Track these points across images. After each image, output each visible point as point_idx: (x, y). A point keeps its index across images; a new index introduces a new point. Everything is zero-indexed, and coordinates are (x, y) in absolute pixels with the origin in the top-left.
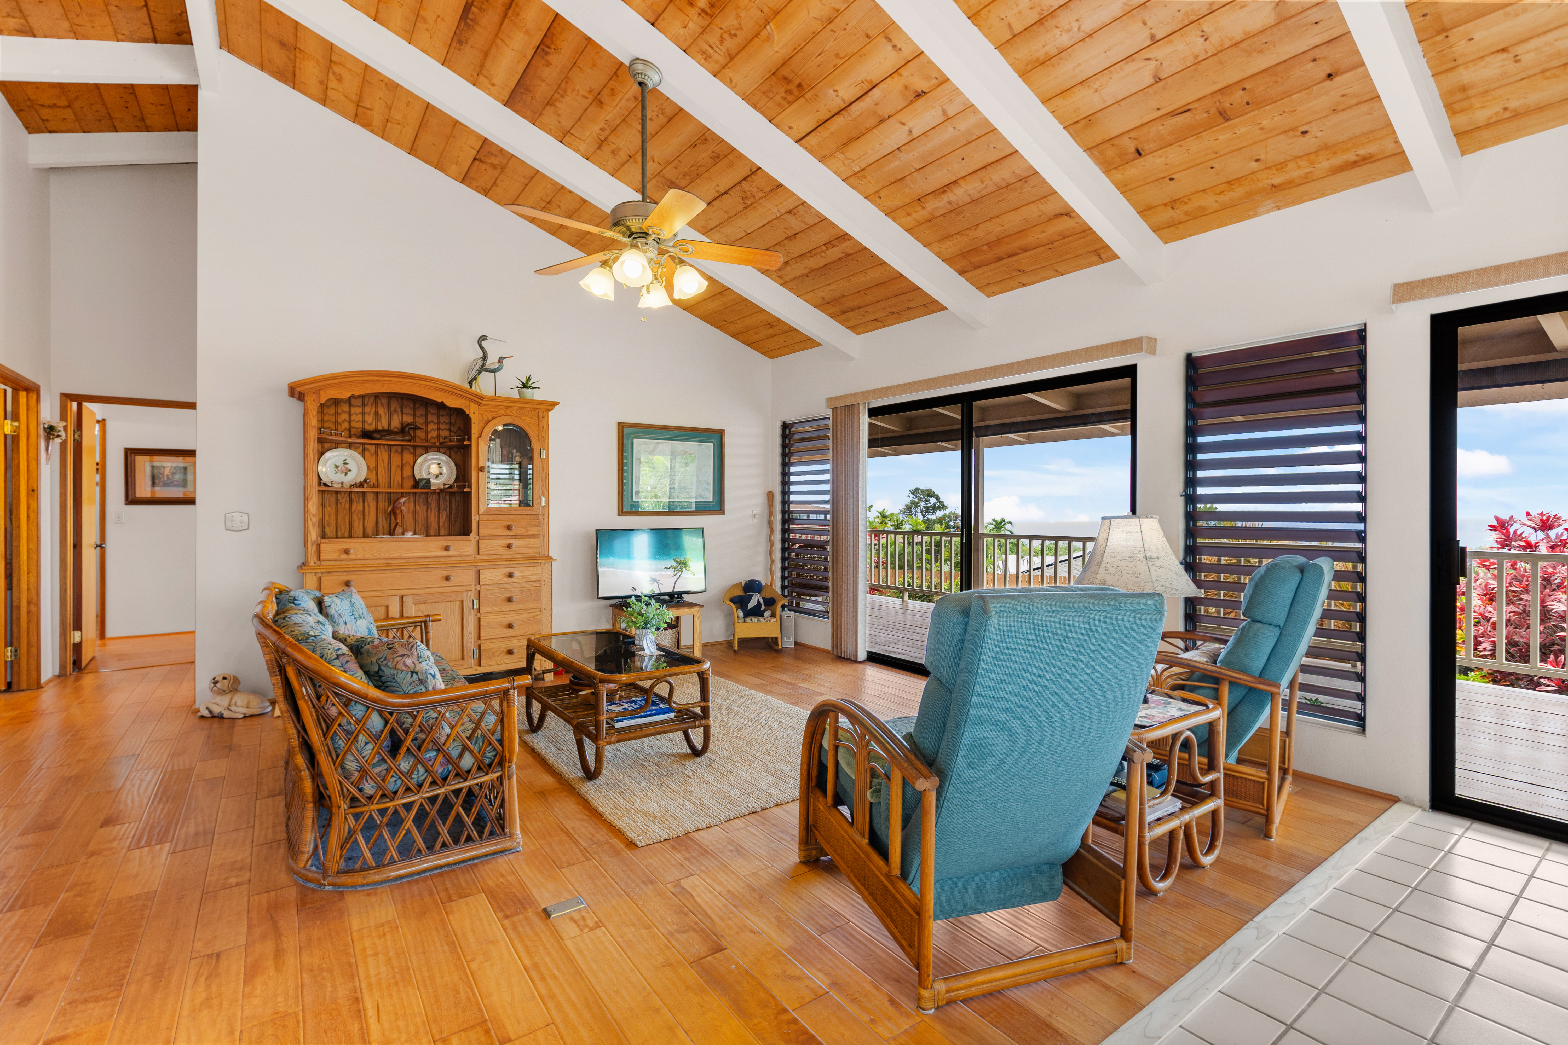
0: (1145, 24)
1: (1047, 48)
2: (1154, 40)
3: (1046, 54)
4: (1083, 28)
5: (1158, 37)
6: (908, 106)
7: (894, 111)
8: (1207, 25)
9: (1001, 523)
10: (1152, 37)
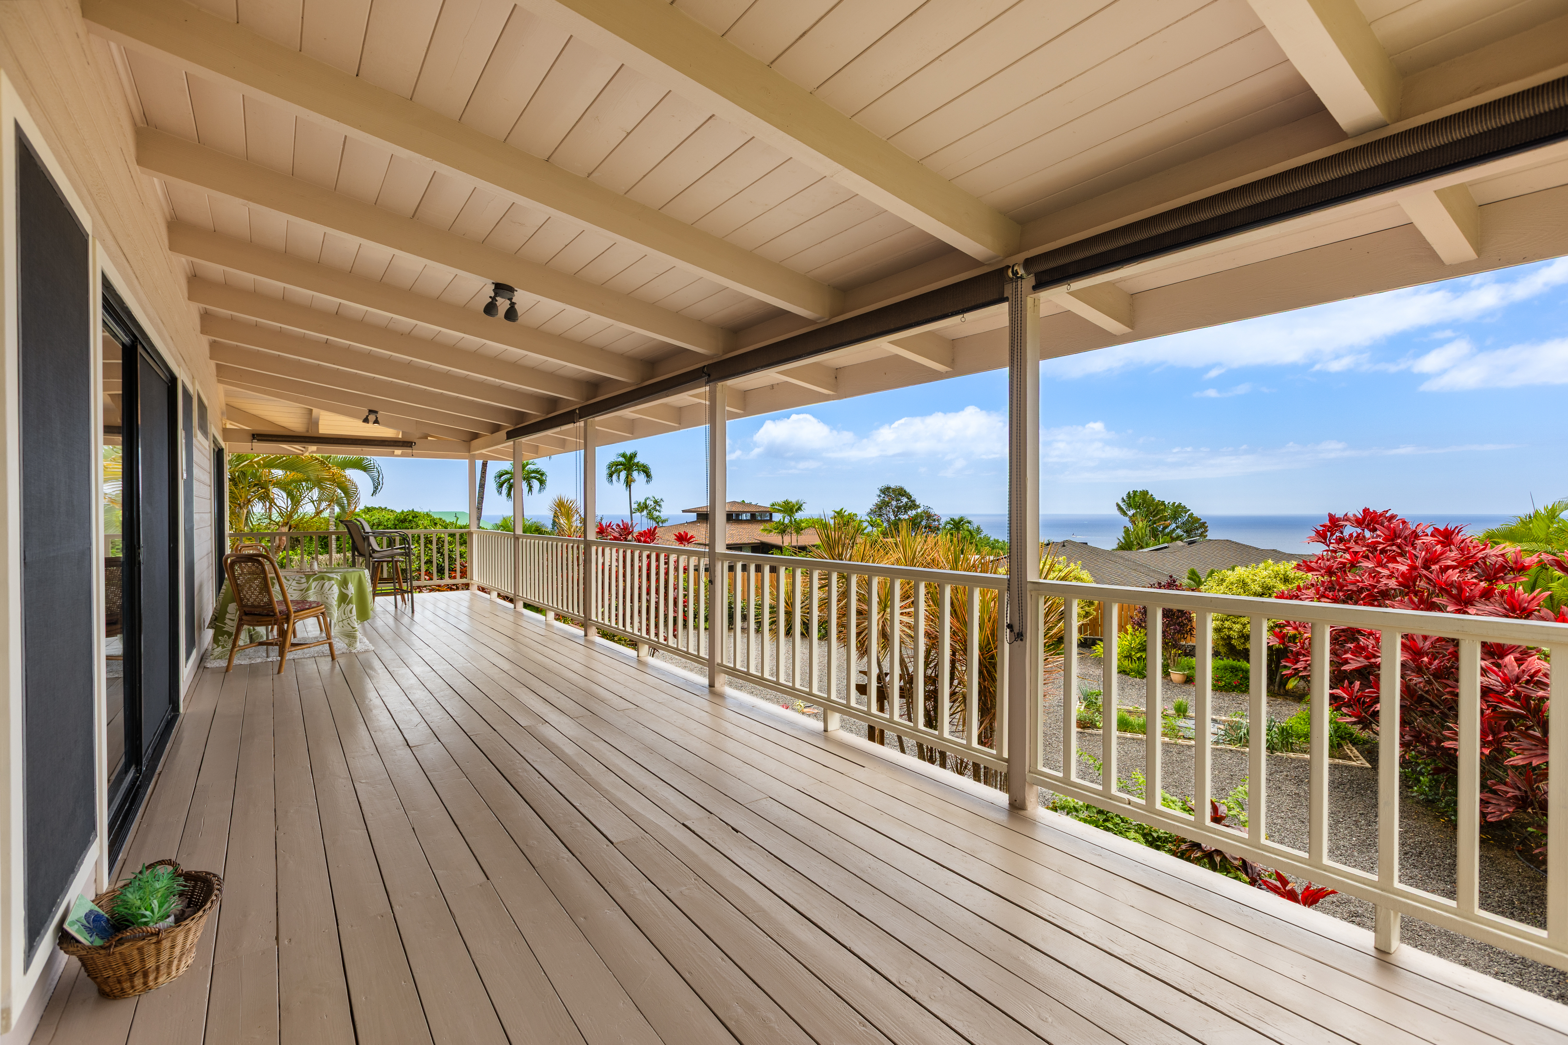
9: (960, 522)
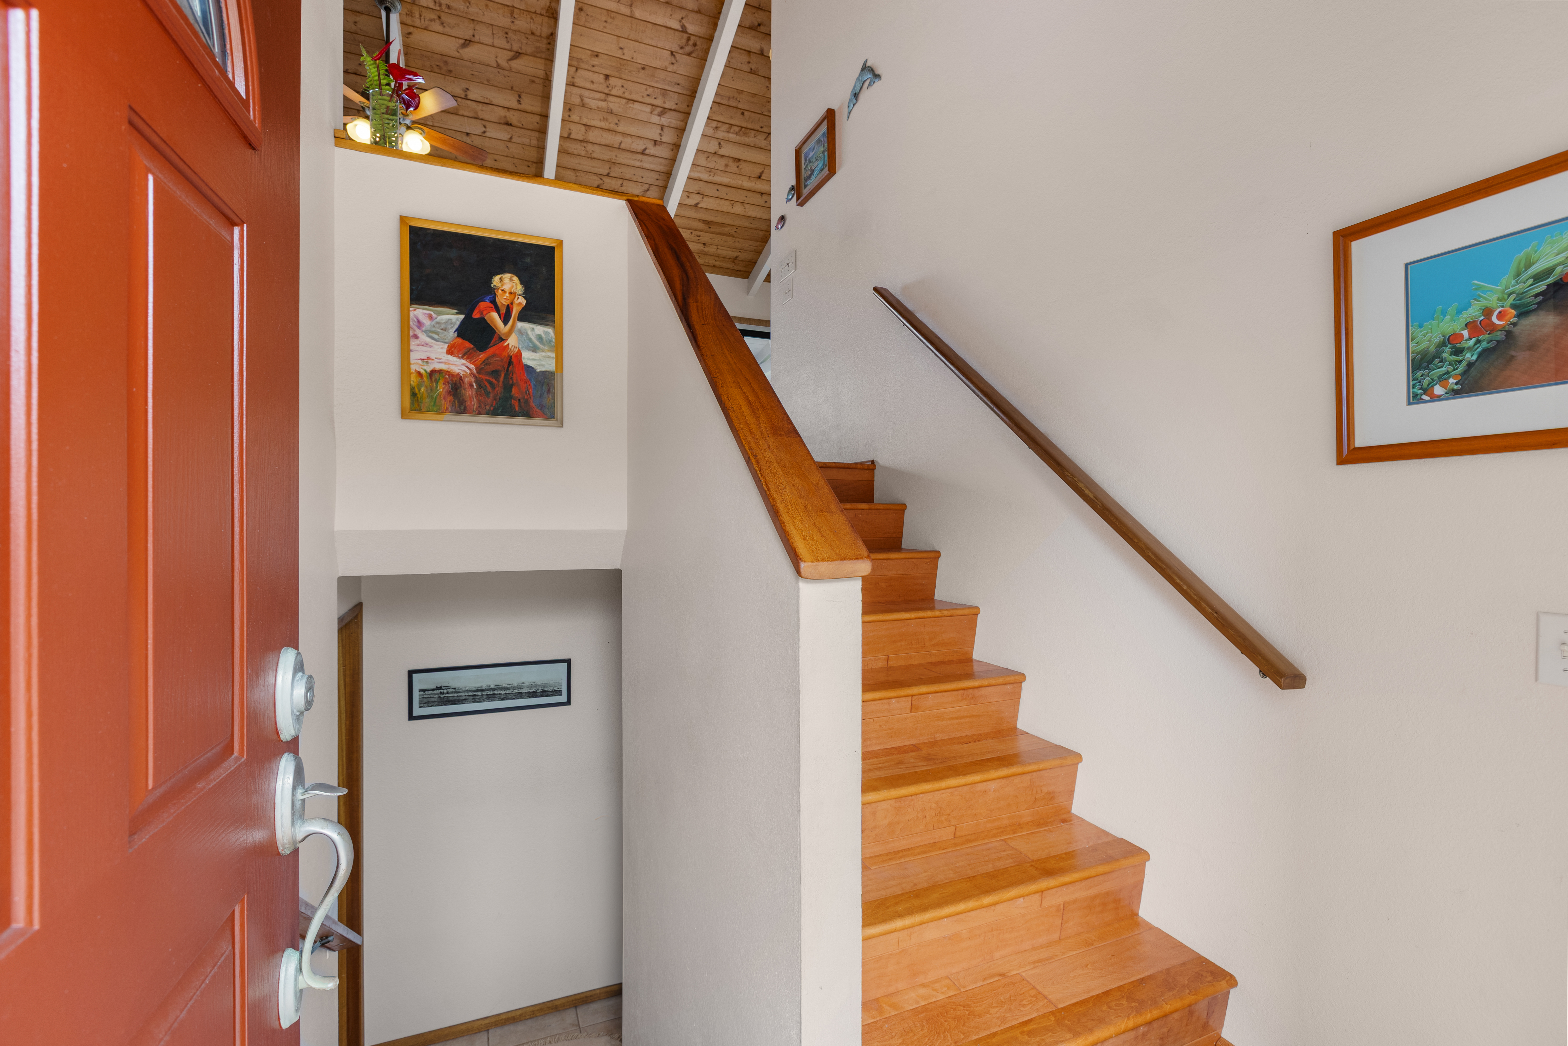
0: (610, 168)
1: (575, 150)
2: (608, 175)
3: (573, 152)
4: (592, 155)
5: (610, 175)
6: (497, 123)
7: (487, 119)
8: (625, 183)
10: (609, 173)
